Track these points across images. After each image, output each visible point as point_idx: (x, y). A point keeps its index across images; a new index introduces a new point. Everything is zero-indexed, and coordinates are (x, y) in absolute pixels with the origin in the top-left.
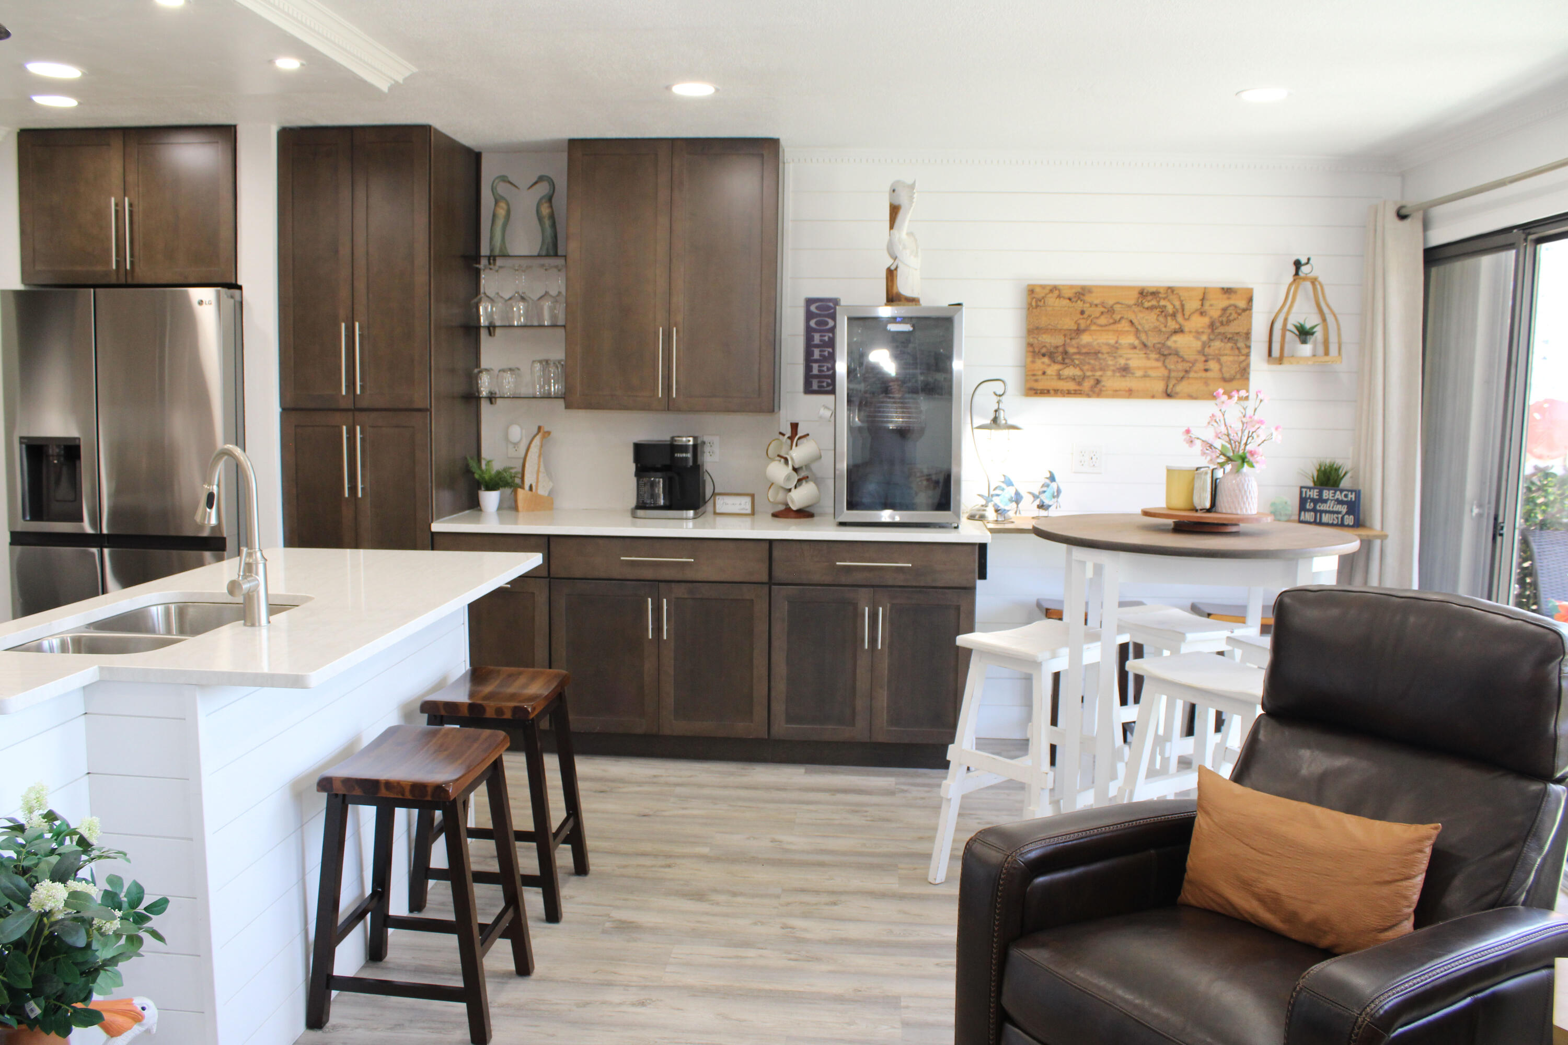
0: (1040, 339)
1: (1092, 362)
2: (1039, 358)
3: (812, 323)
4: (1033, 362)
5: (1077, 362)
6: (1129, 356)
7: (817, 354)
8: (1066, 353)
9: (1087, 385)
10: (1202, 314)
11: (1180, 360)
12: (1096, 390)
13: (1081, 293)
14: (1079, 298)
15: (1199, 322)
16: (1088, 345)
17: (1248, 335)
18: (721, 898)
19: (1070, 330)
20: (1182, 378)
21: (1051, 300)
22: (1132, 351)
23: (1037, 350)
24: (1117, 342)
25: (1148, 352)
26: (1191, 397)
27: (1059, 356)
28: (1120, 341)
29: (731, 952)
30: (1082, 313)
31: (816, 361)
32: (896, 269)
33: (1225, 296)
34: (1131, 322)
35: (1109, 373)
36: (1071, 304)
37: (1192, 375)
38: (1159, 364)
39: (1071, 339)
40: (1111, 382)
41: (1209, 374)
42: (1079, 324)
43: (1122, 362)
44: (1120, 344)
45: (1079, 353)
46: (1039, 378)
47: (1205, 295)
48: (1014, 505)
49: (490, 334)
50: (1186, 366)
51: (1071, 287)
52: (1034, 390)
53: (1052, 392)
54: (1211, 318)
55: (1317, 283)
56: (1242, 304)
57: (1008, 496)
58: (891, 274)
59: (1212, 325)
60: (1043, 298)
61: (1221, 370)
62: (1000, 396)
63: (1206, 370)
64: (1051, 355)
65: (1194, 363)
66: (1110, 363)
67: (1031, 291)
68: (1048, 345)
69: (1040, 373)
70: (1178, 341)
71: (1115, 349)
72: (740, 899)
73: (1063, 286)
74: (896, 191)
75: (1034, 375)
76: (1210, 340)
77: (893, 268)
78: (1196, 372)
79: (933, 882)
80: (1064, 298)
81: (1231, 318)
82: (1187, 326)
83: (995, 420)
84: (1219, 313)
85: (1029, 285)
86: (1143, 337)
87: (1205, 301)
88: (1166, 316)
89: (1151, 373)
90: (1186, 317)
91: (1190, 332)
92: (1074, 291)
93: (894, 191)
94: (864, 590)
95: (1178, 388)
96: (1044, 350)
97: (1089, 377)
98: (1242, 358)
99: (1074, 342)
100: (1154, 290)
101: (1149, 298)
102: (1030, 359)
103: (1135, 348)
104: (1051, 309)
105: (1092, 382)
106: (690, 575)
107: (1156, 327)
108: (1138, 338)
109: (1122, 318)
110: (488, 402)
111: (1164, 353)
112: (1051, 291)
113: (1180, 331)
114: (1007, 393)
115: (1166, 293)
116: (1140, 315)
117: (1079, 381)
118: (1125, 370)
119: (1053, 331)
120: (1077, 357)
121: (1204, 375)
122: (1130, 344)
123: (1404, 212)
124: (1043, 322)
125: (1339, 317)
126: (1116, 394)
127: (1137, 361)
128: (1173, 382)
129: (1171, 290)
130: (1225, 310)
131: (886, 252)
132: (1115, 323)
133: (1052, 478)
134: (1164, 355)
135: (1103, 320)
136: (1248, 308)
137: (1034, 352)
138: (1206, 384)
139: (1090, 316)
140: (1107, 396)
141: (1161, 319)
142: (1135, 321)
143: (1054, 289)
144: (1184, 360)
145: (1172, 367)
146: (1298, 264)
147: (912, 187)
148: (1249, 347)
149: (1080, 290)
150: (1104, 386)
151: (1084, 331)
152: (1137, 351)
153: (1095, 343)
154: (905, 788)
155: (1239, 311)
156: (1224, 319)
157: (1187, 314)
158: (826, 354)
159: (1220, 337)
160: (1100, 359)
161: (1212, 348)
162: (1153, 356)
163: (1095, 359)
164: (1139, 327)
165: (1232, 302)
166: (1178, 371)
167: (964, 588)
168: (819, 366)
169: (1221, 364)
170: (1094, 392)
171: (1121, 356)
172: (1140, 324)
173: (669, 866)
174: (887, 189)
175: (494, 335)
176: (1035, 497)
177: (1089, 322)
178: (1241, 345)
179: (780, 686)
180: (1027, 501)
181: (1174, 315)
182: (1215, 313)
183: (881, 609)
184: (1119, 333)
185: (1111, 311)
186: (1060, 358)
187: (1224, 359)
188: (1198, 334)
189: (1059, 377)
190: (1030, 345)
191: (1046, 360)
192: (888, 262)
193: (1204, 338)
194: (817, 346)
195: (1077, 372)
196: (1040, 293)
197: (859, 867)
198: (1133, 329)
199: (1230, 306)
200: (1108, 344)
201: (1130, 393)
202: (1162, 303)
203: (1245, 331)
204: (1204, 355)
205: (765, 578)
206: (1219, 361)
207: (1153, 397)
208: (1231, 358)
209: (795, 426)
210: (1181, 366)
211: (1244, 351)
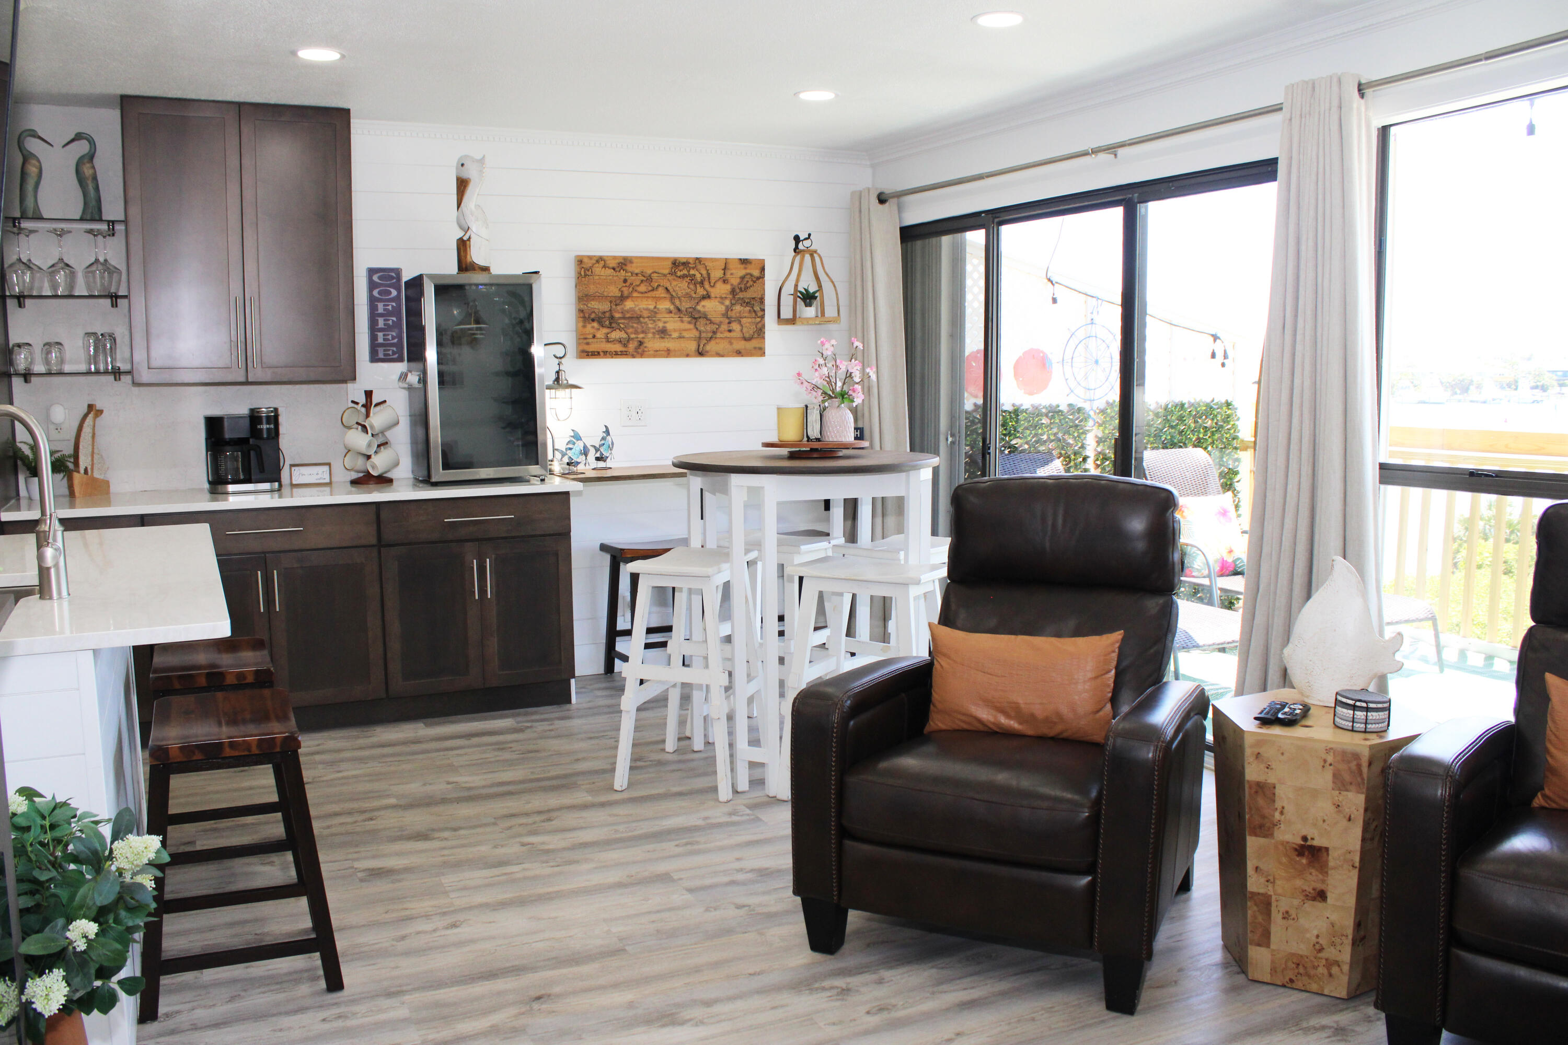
0: (589, 305)
1: (635, 325)
2: (589, 323)
3: (375, 293)
4: (584, 327)
5: (622, 326)
6: (665, 319)
7: (381, 322)
8: (612, 317)
9: (632, 346)
10: (725, 281)
11: (708, 322)
12: (640, 351)
13: (623, 263)
14: (622, 268)
15: (722, 289)
16: (632, 310)
17: (762, 300)
18: (446, 834)
19: (615, 297)
20: (711, 338)
21: (598, 269)
22: (667, 316)
23: (587, 315)
24: (655, 307)
25: (682, 316)
26: (719, 355)
27: (607, 320)
28: (658, 307)
29: (496, 871)
30: (625, 281)
31: (381, 330)
32: (469, 239)
33: (742, 266)
34: (666, 288)
35: (650, 335)
36: (615, 274)
37: (718, 335)
38: (692, 326)
39: (616, 305)
40: (653, 343)
41: (732, 334)
42: (622, 292)
43: (661, 325)
44: (658, 309)
45: (624, 318)
46: (590, 341)
47: (726, 265)
48: (584, 457)
49: (20, 306)
50: (714, 327)
51: (615, 258)
52: (587, 352)
53: (602, 353)
54: (732, 285)
55: (815, 255)
56: (756, 273)
57: (578, 449)
58: (463, 245)
59: (733, 292)
60: (591, 267)
61: (742, 331)
62: (561, 358)
63: (730, 331)
64: (599, 320)
65: (719, 325)
66: (650, 326)
67: (580, 261)
68: (596, 311)
69: (591, 336)
70: (708, 306)
71: (654, 313)
72: (462, 832)
73: (608, 256)
74: (465, 166)
75: (586, 339)
76: (732, 305)
77: (465, 238)
78: (721, 333)
79: (620, 789)
80: (609, 268)
81: (748, 285)
82: (714, 292)
83: (557, 379)
84: (738, 280)
85: (578, 256)
86: (677, 302)
87: (726, 271)
88: (695, 284)
89: (685, 334)
90: (712, 284)
91: (716, 297)
92: (617, 261)
93: (463, 165)
94: (469, 544)
95: (708, 348)
96: (593, 316)
97: (633, 339)
98: (759, 320)
99: (619, 308)
100: (685, 261)
101: (681, 268)
102: (581, 324)
103: (671, 312)
104: (597, 277)
105: (636, 344)
106: (297, 544)
107: (687, 294)
108: (673, 303)
109: (659, 286)
110: (22, 379)
111: (696, 317)
112: (598, 262)
113: (707, 297)
114: (568, 356)
115: (695, 263)
116: (674, 283)
117: (624, 343)
118: (663, 333)
119: (601, 297)
120: (623, 321)
121: (728, 335)
122: (666, 309)
123: (883, 197)
124: (592, 289)
125: (836, 283)
126: (657, 354)
127: (673, 324)
128: (704, 341)
129: (698, 260)
130: (742, 278)
131: (456, 223)
132: (653, 290)
133: (607, 432)
134: (695, 318)
135: (643, 288)
136: (762, 277)
137: (584, 317)
138: (731, 343)
139: (631, 284)
140: (649, 356)
141: (692, 286)
142: (670, 288)
143: (600, 259)
144: (711, 322)
145: (702, 328)
146: (797, 239)
147: (482, 161)
148: (764, 310)
149: (623, 261)
150: (646, 347)
151: (627, 297)
152: (672, 315)
153: (637, 309)
154: (529, 724)
155: (754, 279)
156: (743, 286)
157: (713, 282)
158: (390, 322)
159: (740, 302)
160: (641, 323)
161: (734, 312)
162: (686, 319)
163: (637, 323)
164: (674, 294)
165: (748, 271)
166: (707, 332)
167: (560, 534)
168: (384, 335)
169: (742, 326)
170: (638, 353)
171: (659, 320)
172: (674, 291)
173: (371, 819)
174: (454, 163)
175: (24, 307)
176: (597, 450)
177: (631, 289)
178: (757, 308)
179: (395, 646)
180: (592, 453)
181: (702, 283)
182: (735, 281)
183: (488, 560)
184: (657, 299)
185: (649, 279)
186: (607, 323)
187: (744, 321)
188: (722, 299)
189: (608, 340)
190: (581, 311)
191: (595, 324)
192: (460, 234)
193: (727, 302)
194: (381, 315)
195: (623, 335)
196: (587, 262)
197: (545, 789)
198: (668, 296)
199: (747, 274)
200: (647, 309)
201: (668, 353)
202: (692, 272)
203: (760, 296)
204: (728, 318)
205: (373, 541)
206: (740, 322)
207: (688, 356)
208: (750, 320)
209: (369, 394)
210: (710, 328)
211: (760, 314)
